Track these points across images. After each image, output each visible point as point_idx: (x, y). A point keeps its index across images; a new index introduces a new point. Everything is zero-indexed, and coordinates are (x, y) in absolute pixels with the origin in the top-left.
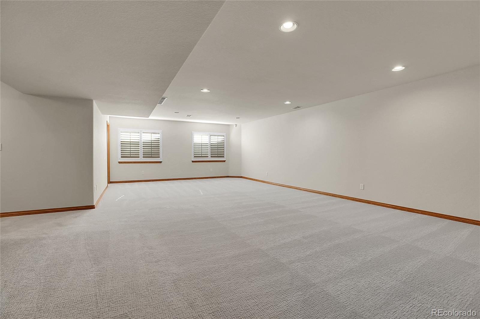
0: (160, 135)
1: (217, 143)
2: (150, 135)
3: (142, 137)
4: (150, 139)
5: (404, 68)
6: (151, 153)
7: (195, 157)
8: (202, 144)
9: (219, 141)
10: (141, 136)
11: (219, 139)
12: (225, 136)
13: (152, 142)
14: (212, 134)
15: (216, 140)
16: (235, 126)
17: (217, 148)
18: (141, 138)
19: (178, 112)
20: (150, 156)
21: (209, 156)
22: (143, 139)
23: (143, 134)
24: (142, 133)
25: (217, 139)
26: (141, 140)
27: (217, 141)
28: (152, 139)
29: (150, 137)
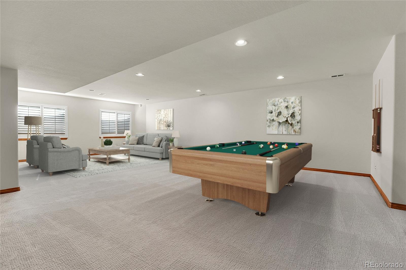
0: (66, 111)
1: (124, 120)
2: (54, 110)
3: (44, 113)
4: (54, 115)
5: (284, 77)
6: (55, 129)
7: (102, 133)
8: (110, 122)
9: (125, 119)
10: (42, 111)
11: (125, 117)
12: (131, 114)
13: (56, 118)
14: (119, 112)
15: (122, 118)
16: (140, 106)
17: (124, 125)
18: (42, 113)
19: (93, 90)
20: (54, 132)
21: (116, 132)
22: (44, 114)
23: (44, 110)
24: (44, 108)
25: (124, 117)
26: (42, 115)
27: (124, 119)
28: (56, 115)
29: (54, 113)
